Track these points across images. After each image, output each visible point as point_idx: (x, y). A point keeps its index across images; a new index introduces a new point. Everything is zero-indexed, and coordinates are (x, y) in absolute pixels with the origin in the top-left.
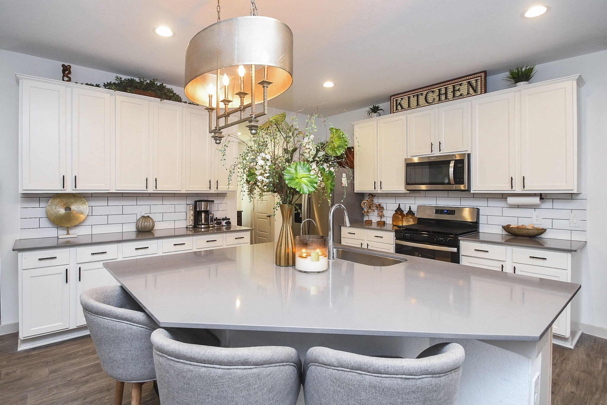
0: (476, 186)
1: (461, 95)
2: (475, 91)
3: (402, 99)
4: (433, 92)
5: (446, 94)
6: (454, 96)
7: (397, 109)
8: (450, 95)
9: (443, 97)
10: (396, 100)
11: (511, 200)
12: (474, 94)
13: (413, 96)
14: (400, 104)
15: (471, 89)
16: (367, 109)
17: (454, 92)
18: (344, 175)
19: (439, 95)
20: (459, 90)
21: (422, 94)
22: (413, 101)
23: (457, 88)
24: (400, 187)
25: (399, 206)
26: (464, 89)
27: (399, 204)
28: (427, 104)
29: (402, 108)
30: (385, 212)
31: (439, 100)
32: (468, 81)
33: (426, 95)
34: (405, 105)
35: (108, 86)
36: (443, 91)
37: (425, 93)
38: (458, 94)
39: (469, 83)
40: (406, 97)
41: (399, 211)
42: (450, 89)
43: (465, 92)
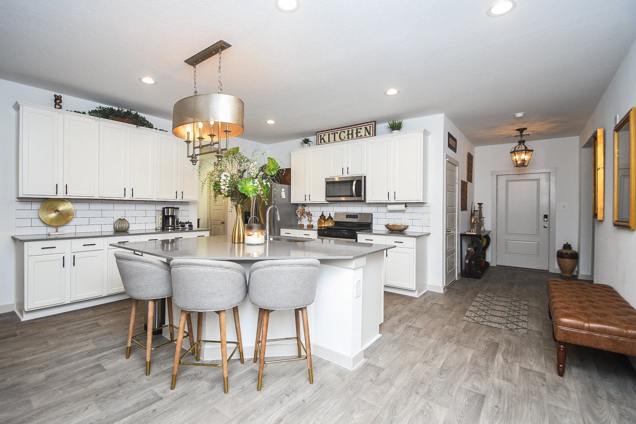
0: (369, 199)
1: (361, 136)
2: (369, 134)
3: (324, 135)
4: (344, 132)
5: (352, 134)
6: (357, 137)
7: (321, 142)
8: (355, 135)
9: (350, 136)
10: (321, 135)
11: (390, 207)
12: (369, 136)
13: (332, 133)
14: (323, 138)
15: (367, 132)
16: (301, 140)
17: (357, 133)
18: (283, 190)
19: (348, 134)
20: (359, 132)
21: (337, 133)
22: (332, 136)
23: (359, 131)
24: (322, 198)
25: (323, 213)
26: (363, 132)
27: (323, 212)
28: (340, 140)
29: (324, 142)
30: (313, 218)
31: (348, 138)
32: (365, 127)
33: (340, 134)
34: (327, 140)
35: (94, 113)
36: (350, 132)
37: (339, 132)
38: (359, 135)
39: (366, 128)
40: (327, 134)
41: (322, 216)
42: (355, 132)
43: (363, 135)
